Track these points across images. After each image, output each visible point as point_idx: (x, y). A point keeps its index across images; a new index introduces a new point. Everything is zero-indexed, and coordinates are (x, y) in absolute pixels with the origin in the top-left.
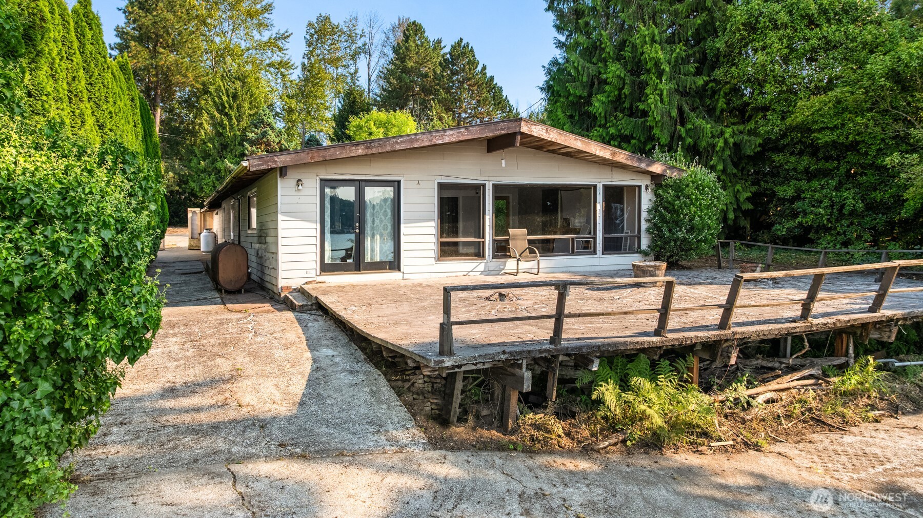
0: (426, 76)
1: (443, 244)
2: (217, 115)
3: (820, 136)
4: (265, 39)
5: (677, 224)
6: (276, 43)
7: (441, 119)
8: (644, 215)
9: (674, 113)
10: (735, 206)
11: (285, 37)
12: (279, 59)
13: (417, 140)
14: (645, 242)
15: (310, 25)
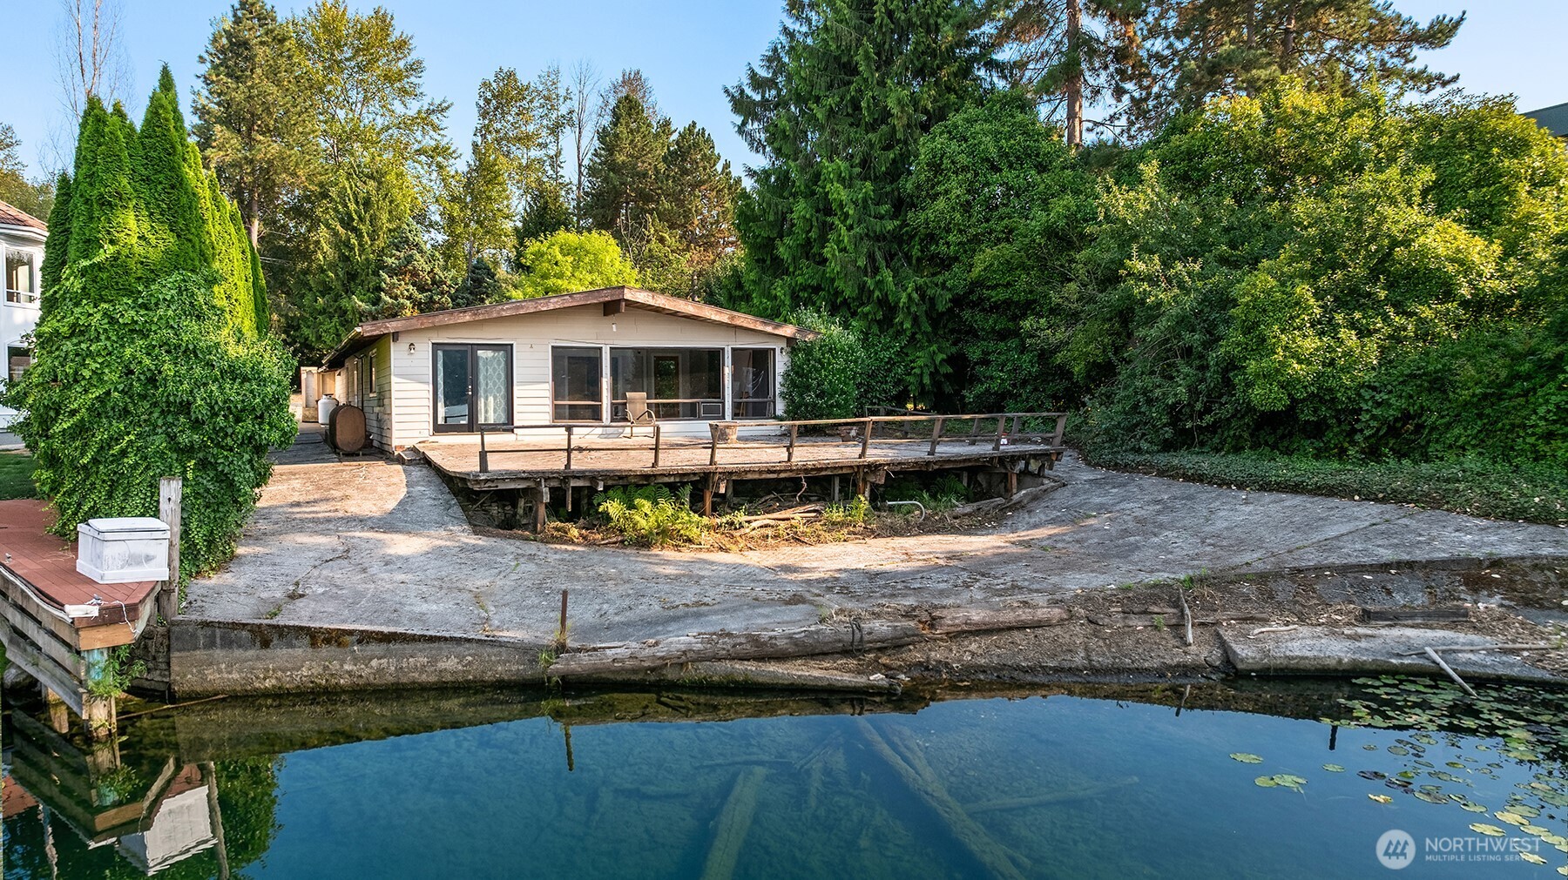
0: (645, 175)
1: (556, 407)
2: (341, 230)
3: (993, 293)
4: (412, 113)
5: (808, 388)
6: (426, 119)
7: (662, 240)
8: (779, 379)
9: (861, 262)
10: (932, 370)
11: (442, 110)
12: (433, 143)
13: (522, 307)
14: (780, 407)
15: (486, 85)
